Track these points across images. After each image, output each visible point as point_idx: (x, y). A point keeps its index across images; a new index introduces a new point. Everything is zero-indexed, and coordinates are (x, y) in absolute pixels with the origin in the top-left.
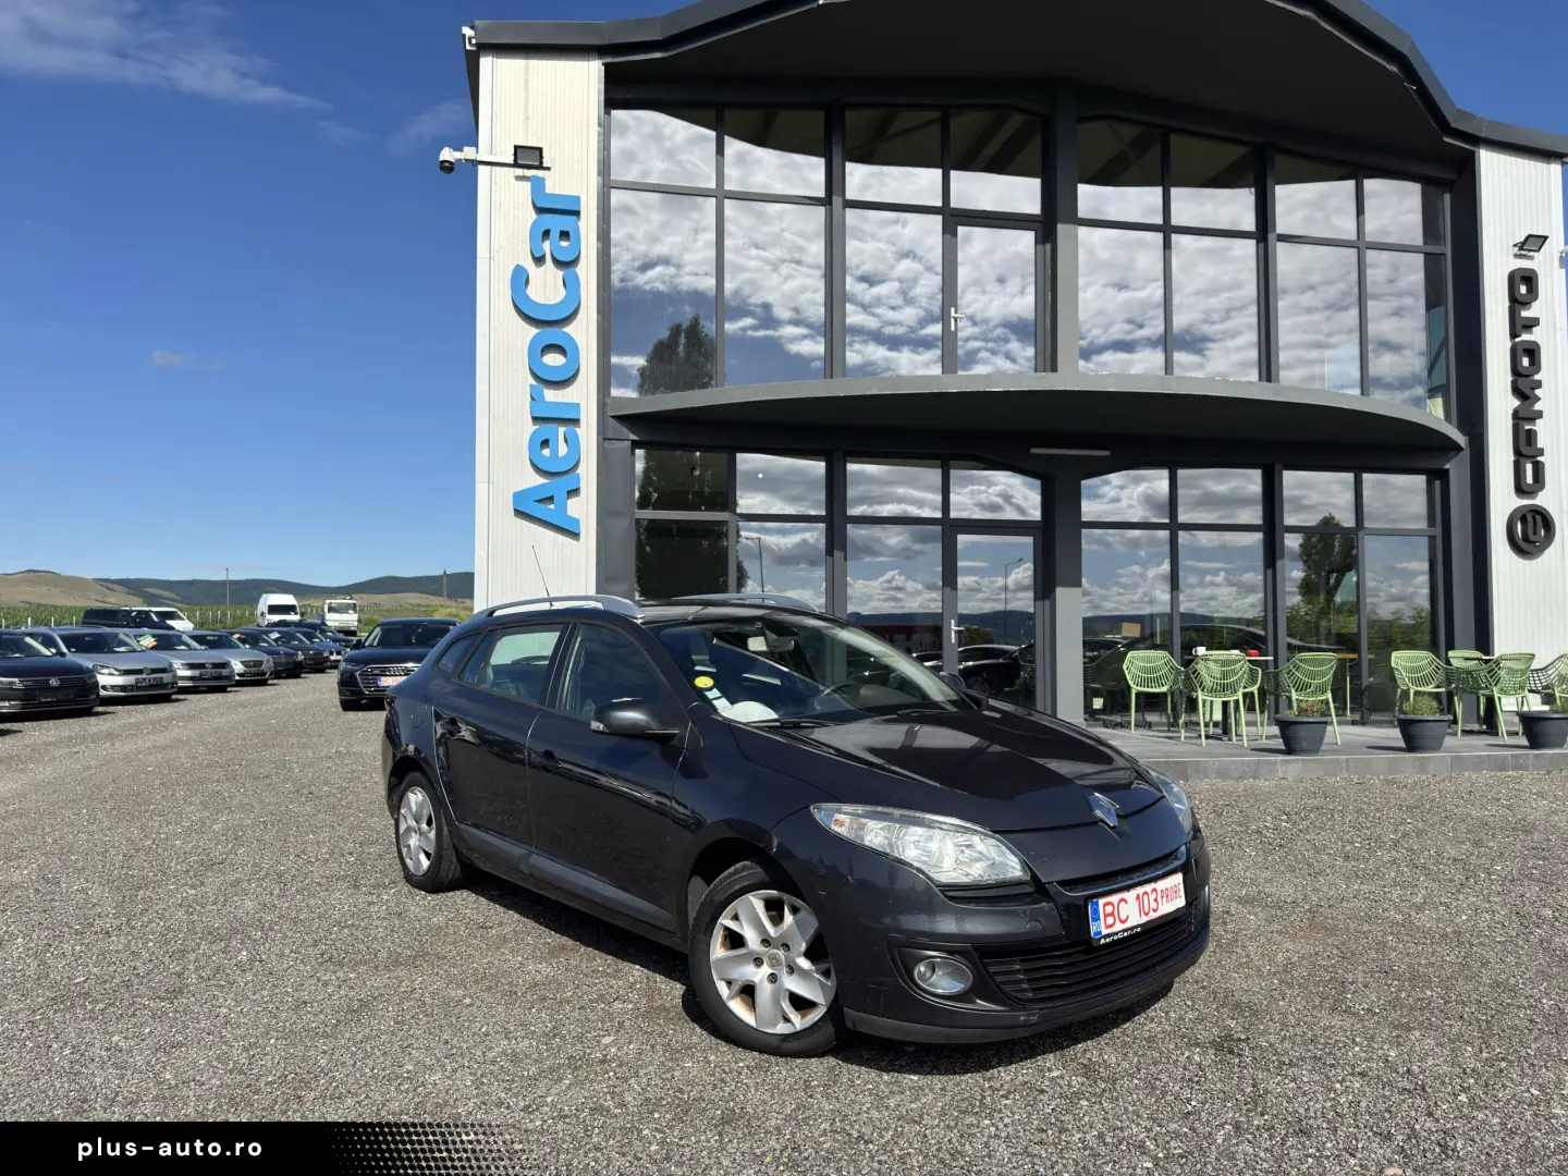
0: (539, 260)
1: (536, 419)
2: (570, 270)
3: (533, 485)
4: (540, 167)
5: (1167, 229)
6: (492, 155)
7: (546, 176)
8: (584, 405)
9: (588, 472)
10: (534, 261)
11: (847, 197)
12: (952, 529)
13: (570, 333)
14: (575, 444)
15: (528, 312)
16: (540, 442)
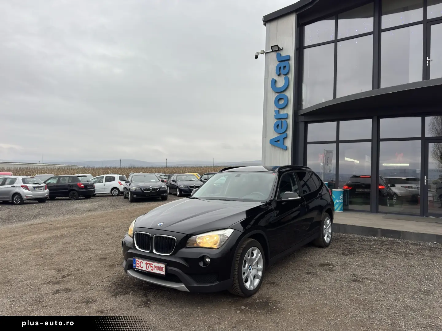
0: (279, 75)
1: (277, 119)
2: (286, 76)
3: (275, 137)
4: (279, 50)
6: (268, 50)
7: (281, 52)
8: (289, 113)
9: (290, 133)
10: (277, 76)
11: (382, 28)
12: (426, 141)
13: (286, 94)
14: (286, 125)
15: (276, 90)
16: (277, 125)
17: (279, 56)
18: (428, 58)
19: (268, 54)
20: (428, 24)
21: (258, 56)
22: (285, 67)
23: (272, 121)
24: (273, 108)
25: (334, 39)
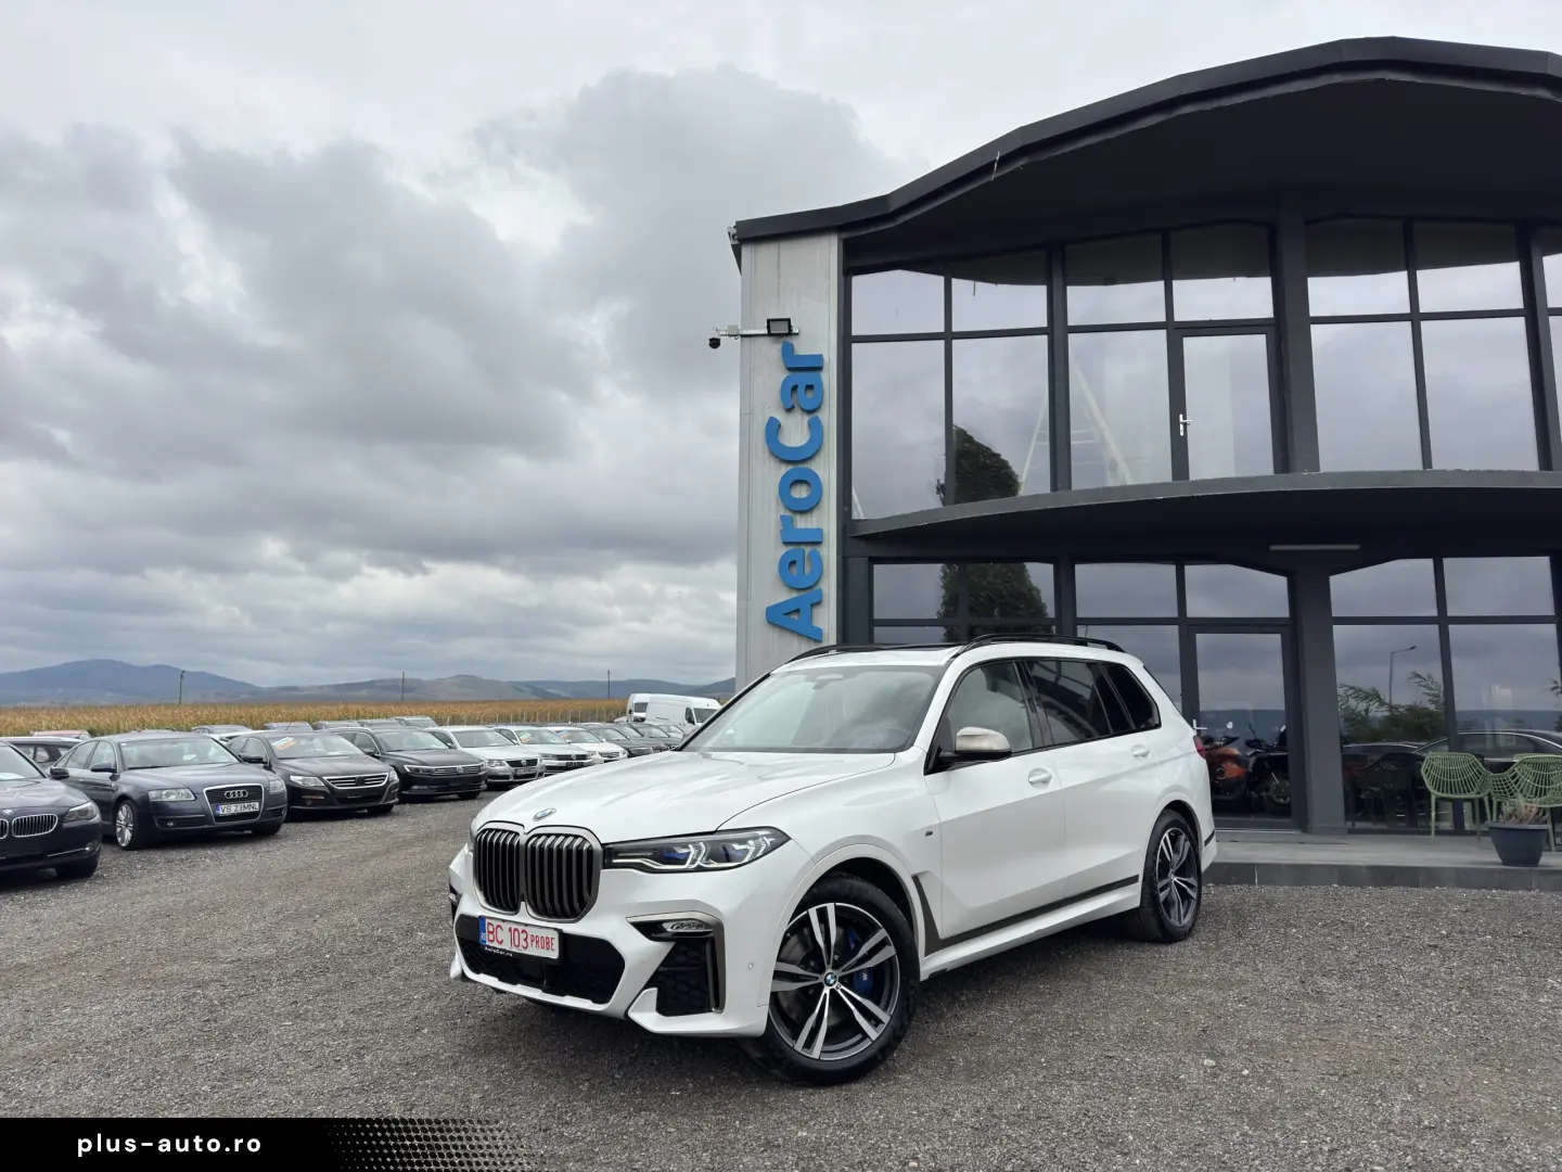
0: (789, 410)
1: (786, 543)
2: (812, 416)
3: (781, 600)
4: (790, 333)
5: (1415, 317)
6: (750, 329)
7: (794, 341)
8: (825, 529)
9: (829, 587)
10: (784, 412)
11: (1070, 324)
12: (1190, 627)
13: (813, 469)
14: (818, 563)
15: (780, 454)
16: (789, 564)
17: (788, 352)
18: (1181, 416)
19: (752, 338)
20: (1178, 332)
21: (719, 340)
22: (810, 387)
23: (772, 552)
24: (770, 513)
25: (941, 329)
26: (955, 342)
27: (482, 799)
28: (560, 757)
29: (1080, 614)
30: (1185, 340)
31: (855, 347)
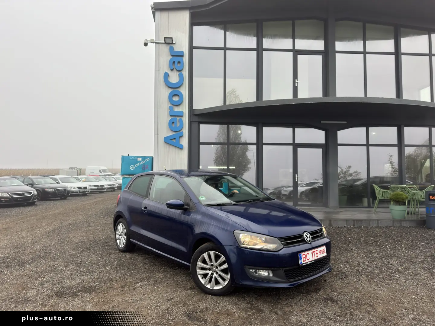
0: (172, 70)
1: (171, 116)
2: (180, 72)
3: (170, 135)
4: (172, 43)
5: (365, 53)
6: (158, 40)
7: (174, 46)
8: (184, 112)
9: (186, 131)
10: (170, 70)
11: (263, 48)
12: (296, 146)
13: (180, 91)
14: (182, 122)
15: (169, 85)
16: (172, 123)
17: (171, 49)
18: (296, 80)
19: (159, 44)
20: (296, 53)
21: (147, 43)
22: (179, 62)
23: (166, 119)
24: (165, 105)
25: (223, 46)
26: (227, 51)
27: (68, 199)
28: (95, 186)
29: (264, 142)
30: (298, 56)
31: (195, 51)
